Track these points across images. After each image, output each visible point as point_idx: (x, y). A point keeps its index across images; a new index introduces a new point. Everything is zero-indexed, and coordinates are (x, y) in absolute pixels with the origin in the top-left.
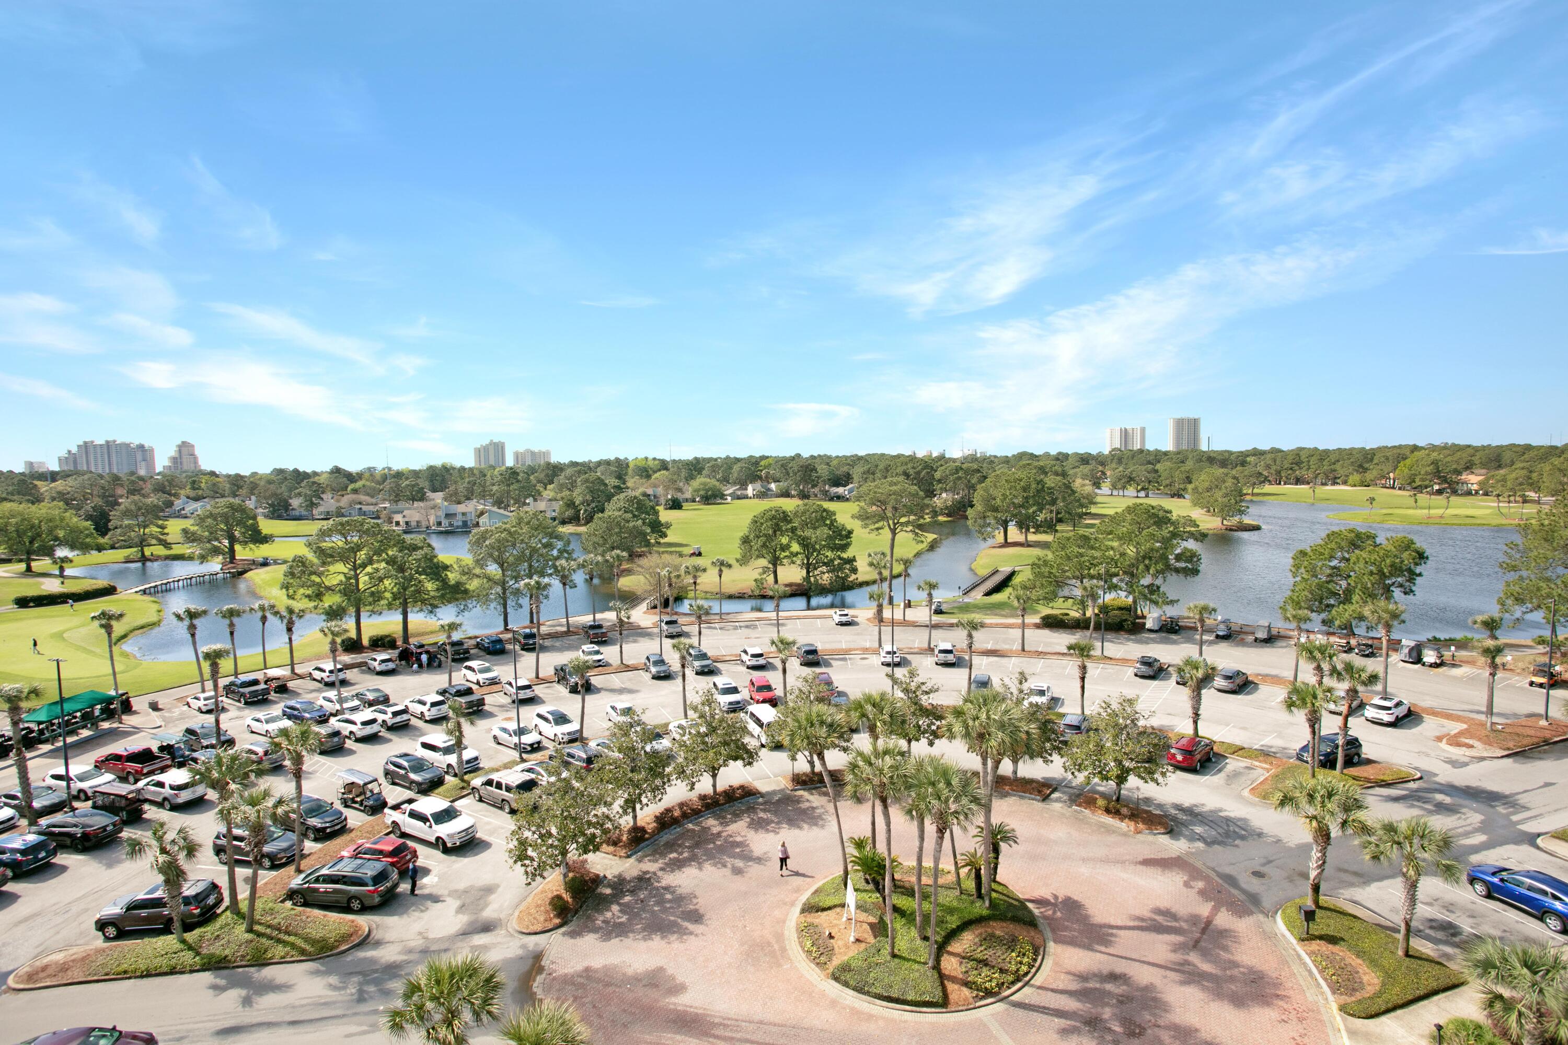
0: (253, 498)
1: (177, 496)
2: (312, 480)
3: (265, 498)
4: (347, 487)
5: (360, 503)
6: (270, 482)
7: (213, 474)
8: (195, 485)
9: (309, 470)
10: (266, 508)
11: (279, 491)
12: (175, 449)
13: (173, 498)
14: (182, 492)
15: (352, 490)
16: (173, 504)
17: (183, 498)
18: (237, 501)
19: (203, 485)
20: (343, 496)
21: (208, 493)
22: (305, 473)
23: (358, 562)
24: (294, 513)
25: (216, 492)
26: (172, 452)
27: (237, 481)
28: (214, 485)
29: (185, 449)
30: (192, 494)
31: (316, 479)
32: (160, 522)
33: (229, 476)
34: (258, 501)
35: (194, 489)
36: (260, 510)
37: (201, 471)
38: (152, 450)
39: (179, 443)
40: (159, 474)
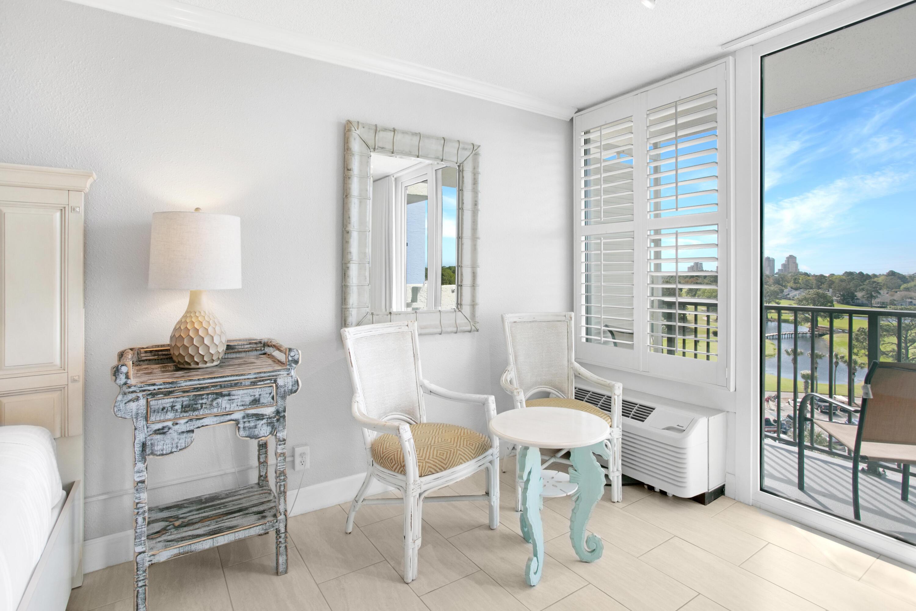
0: (831, 290)
1: (785, 287)
2: (873, 280)
3: (838, 290)
4: (900, 286)
5: (911, 298)
6: (842, 280)
7: (806, 274)
8: (796, 281)
9: (870, 273)
10: (838, 297)
11: (848, 287)
12: (785, 259)
13: (783, 288)
14: (789, 285)
15: (905, 288)
16: (783, 291)
17: (789, 288)
18: (820, 291)
19: (800, 281)
20: (896, 292)
21: (803, 285)
22: (867, 275)
23: (909, 338)
24: (858, 301)
25: (808, 286)
26: (783, 261)
27: (821, 279)
28: (807, 281)
29: (791, 259)
30: (794, 286)
31: (876, 279)
32: (777, 301)
33: (815, 276)
34: (833, 292)
35: (795, 283)
36: (835, 298)
37: (799, 272)
38: (773, 260)
39: (788, 256)
40: (777, 274)
